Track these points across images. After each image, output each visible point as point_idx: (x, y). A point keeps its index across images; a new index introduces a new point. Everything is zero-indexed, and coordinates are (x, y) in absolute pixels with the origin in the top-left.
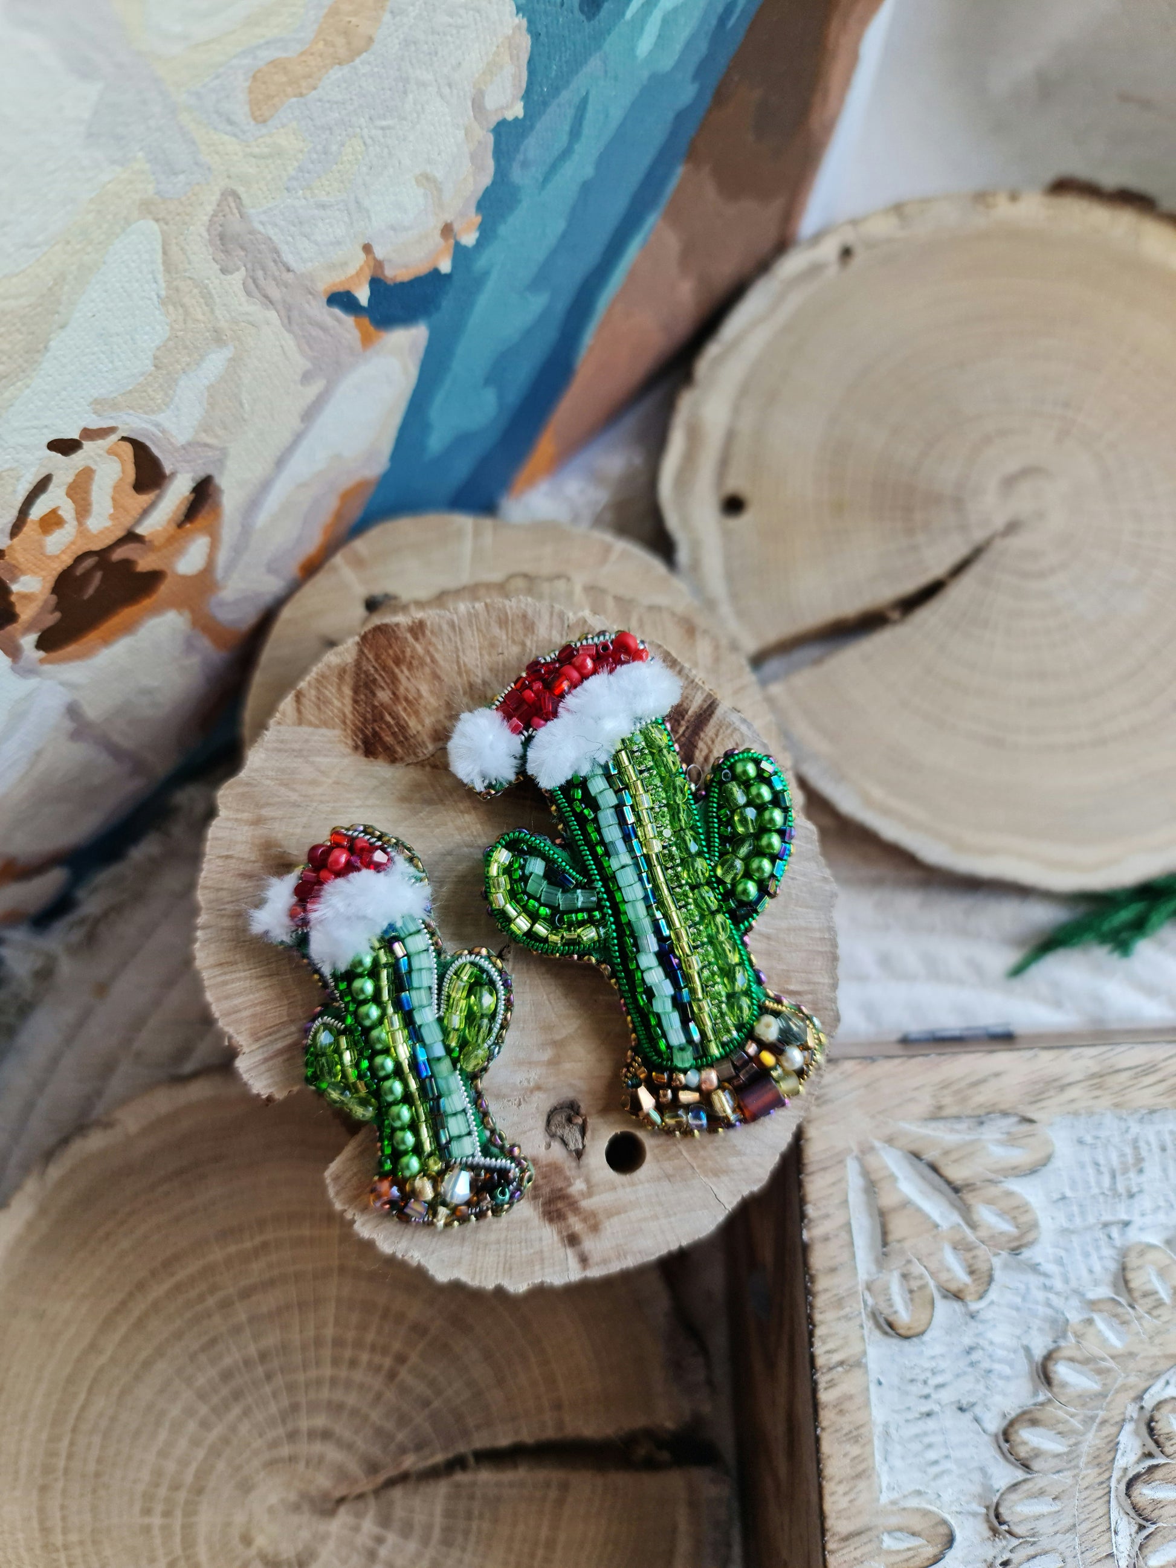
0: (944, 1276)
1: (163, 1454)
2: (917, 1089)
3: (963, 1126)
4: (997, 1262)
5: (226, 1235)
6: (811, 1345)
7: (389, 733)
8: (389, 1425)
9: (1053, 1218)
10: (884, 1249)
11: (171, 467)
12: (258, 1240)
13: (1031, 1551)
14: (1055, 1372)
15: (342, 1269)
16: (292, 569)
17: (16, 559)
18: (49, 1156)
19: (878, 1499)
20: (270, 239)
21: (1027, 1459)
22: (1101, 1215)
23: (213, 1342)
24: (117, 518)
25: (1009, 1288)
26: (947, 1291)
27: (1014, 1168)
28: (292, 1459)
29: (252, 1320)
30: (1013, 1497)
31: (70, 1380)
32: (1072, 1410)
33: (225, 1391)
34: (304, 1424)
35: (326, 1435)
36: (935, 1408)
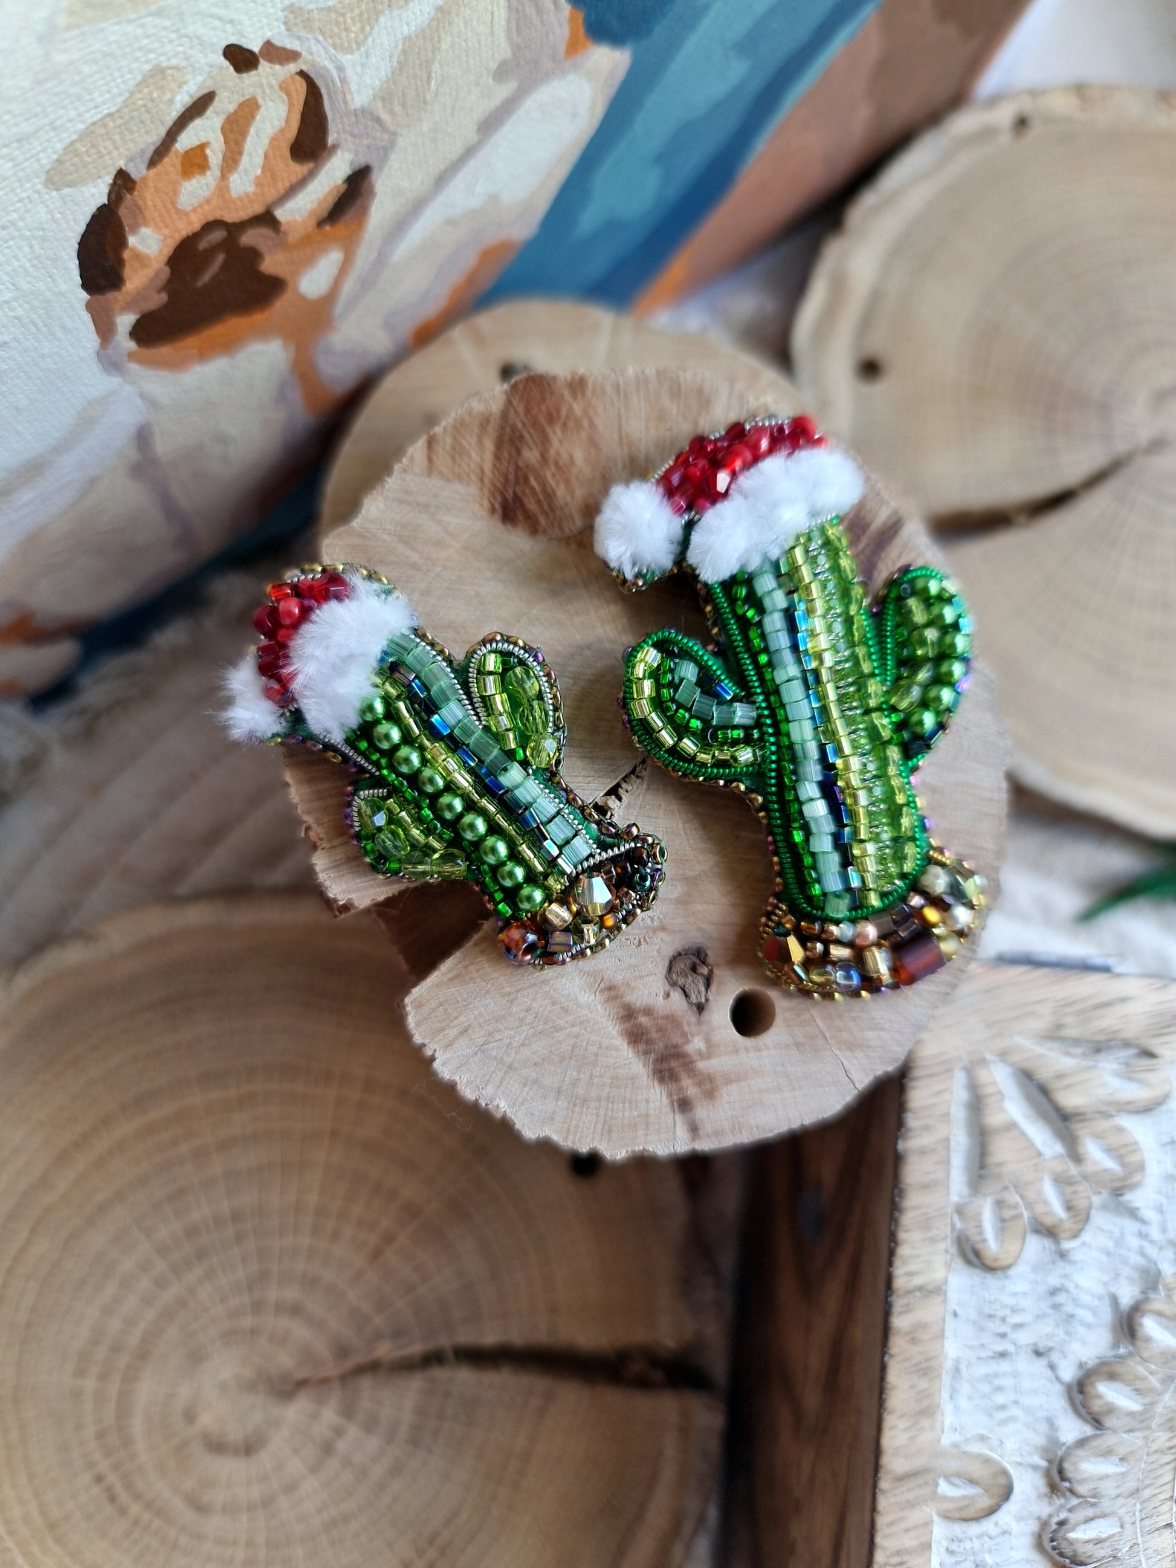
0: (1040, 1209)
1: (108, 1310)
2: (1038, 1002)
3: (1078, 1051)
4: (1096, 1200)
6: (890, 1263)
7: (533, 500)
9: (1159, 1162)
10: (980, 1172)
11: (335, 135)
12: (244, 1090)
14: (1141, 1325)
15: (334, 1134)
17: (144, 200)
18: (18, 963)
19: (939, 1440)
21: (1099, 1414)
23: (181, 1192)
25: (1102, 1230)
26: (1041, 1225)
27: (1129, 1103)
28: (254, 1332)
29: (228, 1175)
30: (1080, 1453)
32: (1153, 1367)
33: (188, 1248)
34: (273, 1294)
35: (295, 1310)
36: (1011, 1348)
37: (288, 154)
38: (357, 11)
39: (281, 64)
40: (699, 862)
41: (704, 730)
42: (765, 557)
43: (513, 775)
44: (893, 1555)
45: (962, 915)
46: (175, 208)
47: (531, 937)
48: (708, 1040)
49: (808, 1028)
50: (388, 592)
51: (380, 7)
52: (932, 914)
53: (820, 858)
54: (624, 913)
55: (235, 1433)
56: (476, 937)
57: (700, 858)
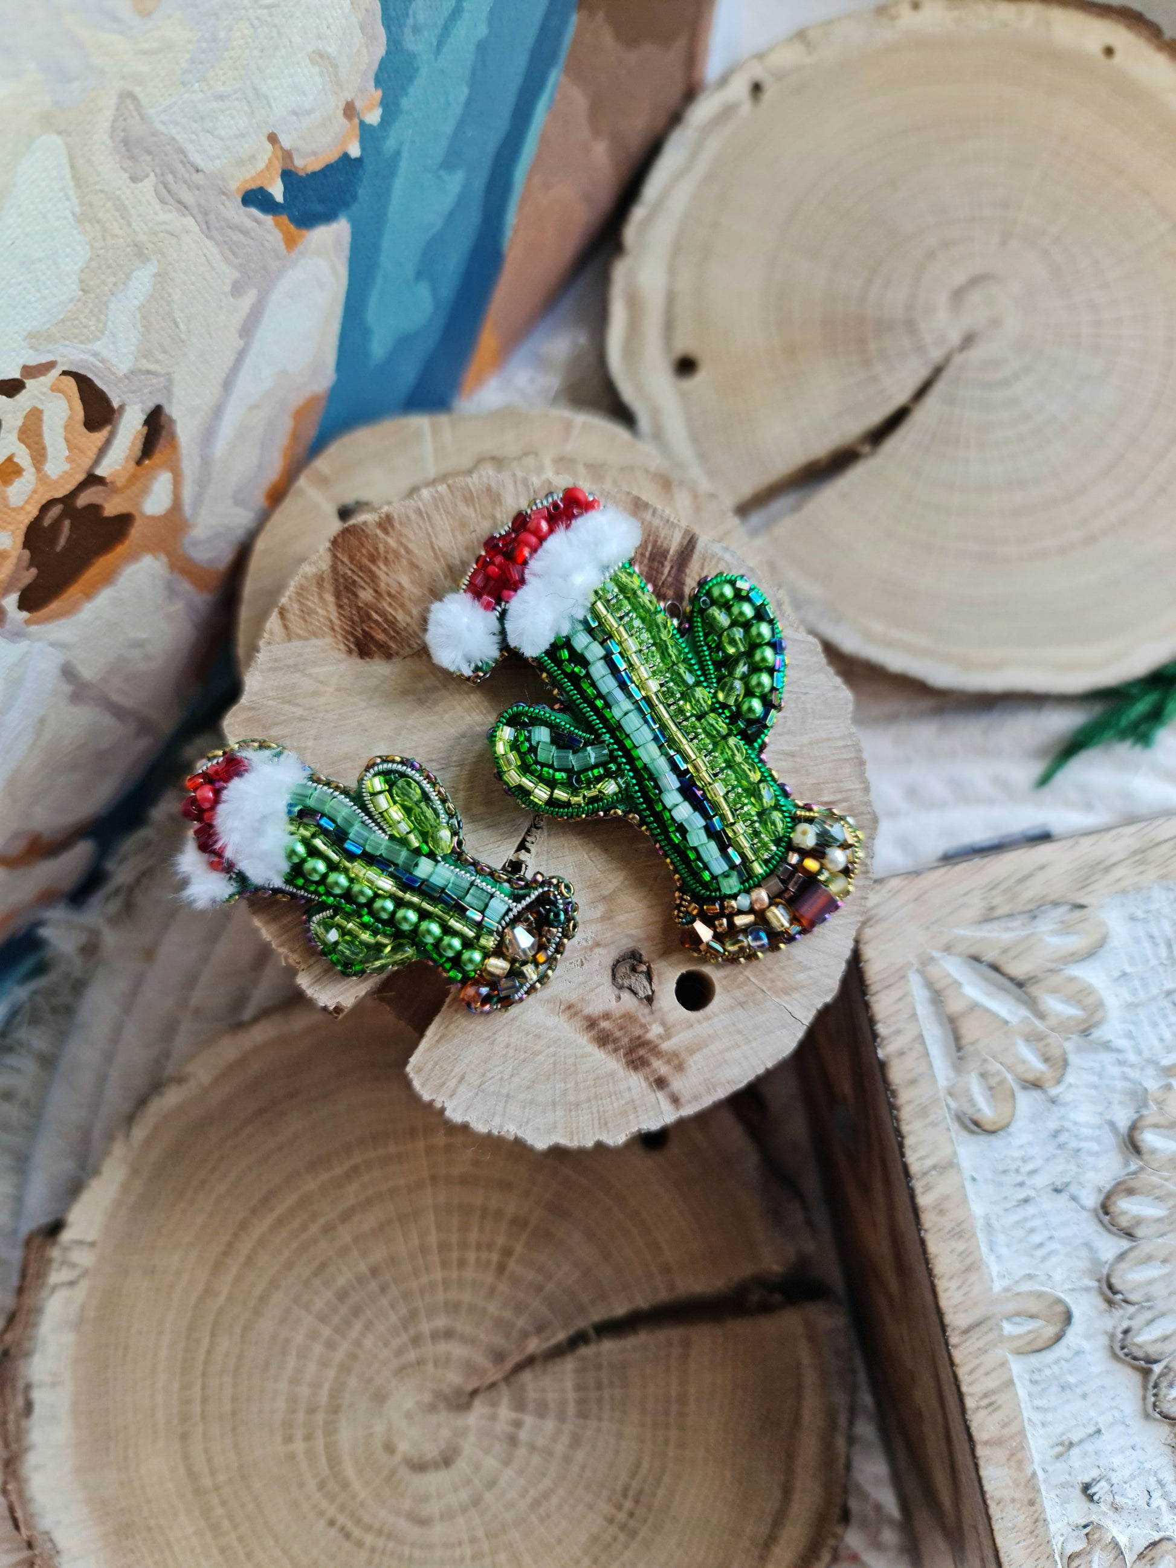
0: (1020, 1069)
1: (295, 1381)
2: (965, 894)
3: (1016, 923)
4: (1069, 1046)
5: (315, 1165)
6: (903, 1155)
7: (380, 631)
8: (508, 1314)
9: (1117, 996)
10: (960, 1054)
11: (118, 399)
12: (347, 1165)
13: (1148, 1315)
14: (1142, 1141)
15: (434, 1179)
16: (259, 499)
18: (130, 1119)
19: (991, 1289)
20: (174, 139)
21: (1129, 1228)
22: (1163, 985)
23: (323, 1266)
24: (74, 461)
25: (1084, 1069)
26: (1026, 1081)
27: (1072, 955)
28: (420, 1362)
29: (356, 1240)
30: (1122, 1266)
31: (192, 1328)
32: (1165, 1174)
33: (344, 1310)
34: (425, 1327)
35: (449, 1334)
36: (1032, 1193)
37: (85, 430)
38: (87, 311)
39: (44, 375)
40: (610, 881)
41: (569, 778)
42: (572, 618)
43: (424, 868)
44: (981, 1399)
45: (838, 857)
46: (10, 509)
47: (484, 990)
48: (663, 1024)
49: (745, 988)
50: (278, 755)
51: (105, 299)
52: (811, 864)
53: (700, 849)
54: (554, 946)
55: (431, 1451)
56: (448, 1000)
57: (611, 877)
